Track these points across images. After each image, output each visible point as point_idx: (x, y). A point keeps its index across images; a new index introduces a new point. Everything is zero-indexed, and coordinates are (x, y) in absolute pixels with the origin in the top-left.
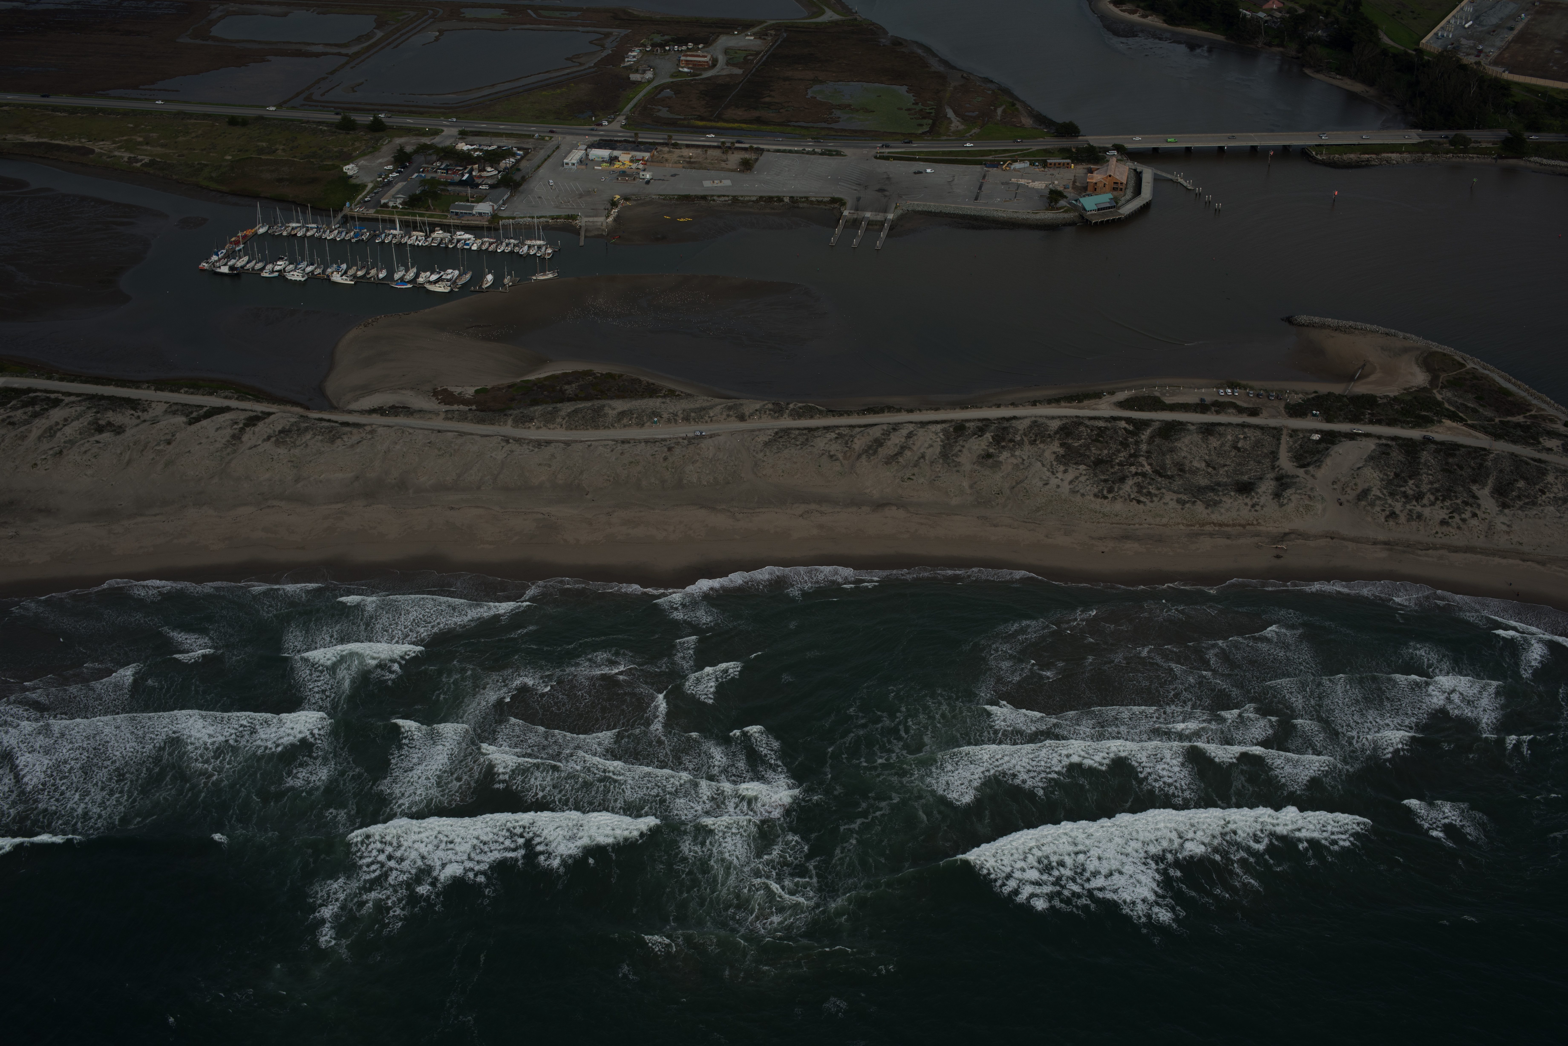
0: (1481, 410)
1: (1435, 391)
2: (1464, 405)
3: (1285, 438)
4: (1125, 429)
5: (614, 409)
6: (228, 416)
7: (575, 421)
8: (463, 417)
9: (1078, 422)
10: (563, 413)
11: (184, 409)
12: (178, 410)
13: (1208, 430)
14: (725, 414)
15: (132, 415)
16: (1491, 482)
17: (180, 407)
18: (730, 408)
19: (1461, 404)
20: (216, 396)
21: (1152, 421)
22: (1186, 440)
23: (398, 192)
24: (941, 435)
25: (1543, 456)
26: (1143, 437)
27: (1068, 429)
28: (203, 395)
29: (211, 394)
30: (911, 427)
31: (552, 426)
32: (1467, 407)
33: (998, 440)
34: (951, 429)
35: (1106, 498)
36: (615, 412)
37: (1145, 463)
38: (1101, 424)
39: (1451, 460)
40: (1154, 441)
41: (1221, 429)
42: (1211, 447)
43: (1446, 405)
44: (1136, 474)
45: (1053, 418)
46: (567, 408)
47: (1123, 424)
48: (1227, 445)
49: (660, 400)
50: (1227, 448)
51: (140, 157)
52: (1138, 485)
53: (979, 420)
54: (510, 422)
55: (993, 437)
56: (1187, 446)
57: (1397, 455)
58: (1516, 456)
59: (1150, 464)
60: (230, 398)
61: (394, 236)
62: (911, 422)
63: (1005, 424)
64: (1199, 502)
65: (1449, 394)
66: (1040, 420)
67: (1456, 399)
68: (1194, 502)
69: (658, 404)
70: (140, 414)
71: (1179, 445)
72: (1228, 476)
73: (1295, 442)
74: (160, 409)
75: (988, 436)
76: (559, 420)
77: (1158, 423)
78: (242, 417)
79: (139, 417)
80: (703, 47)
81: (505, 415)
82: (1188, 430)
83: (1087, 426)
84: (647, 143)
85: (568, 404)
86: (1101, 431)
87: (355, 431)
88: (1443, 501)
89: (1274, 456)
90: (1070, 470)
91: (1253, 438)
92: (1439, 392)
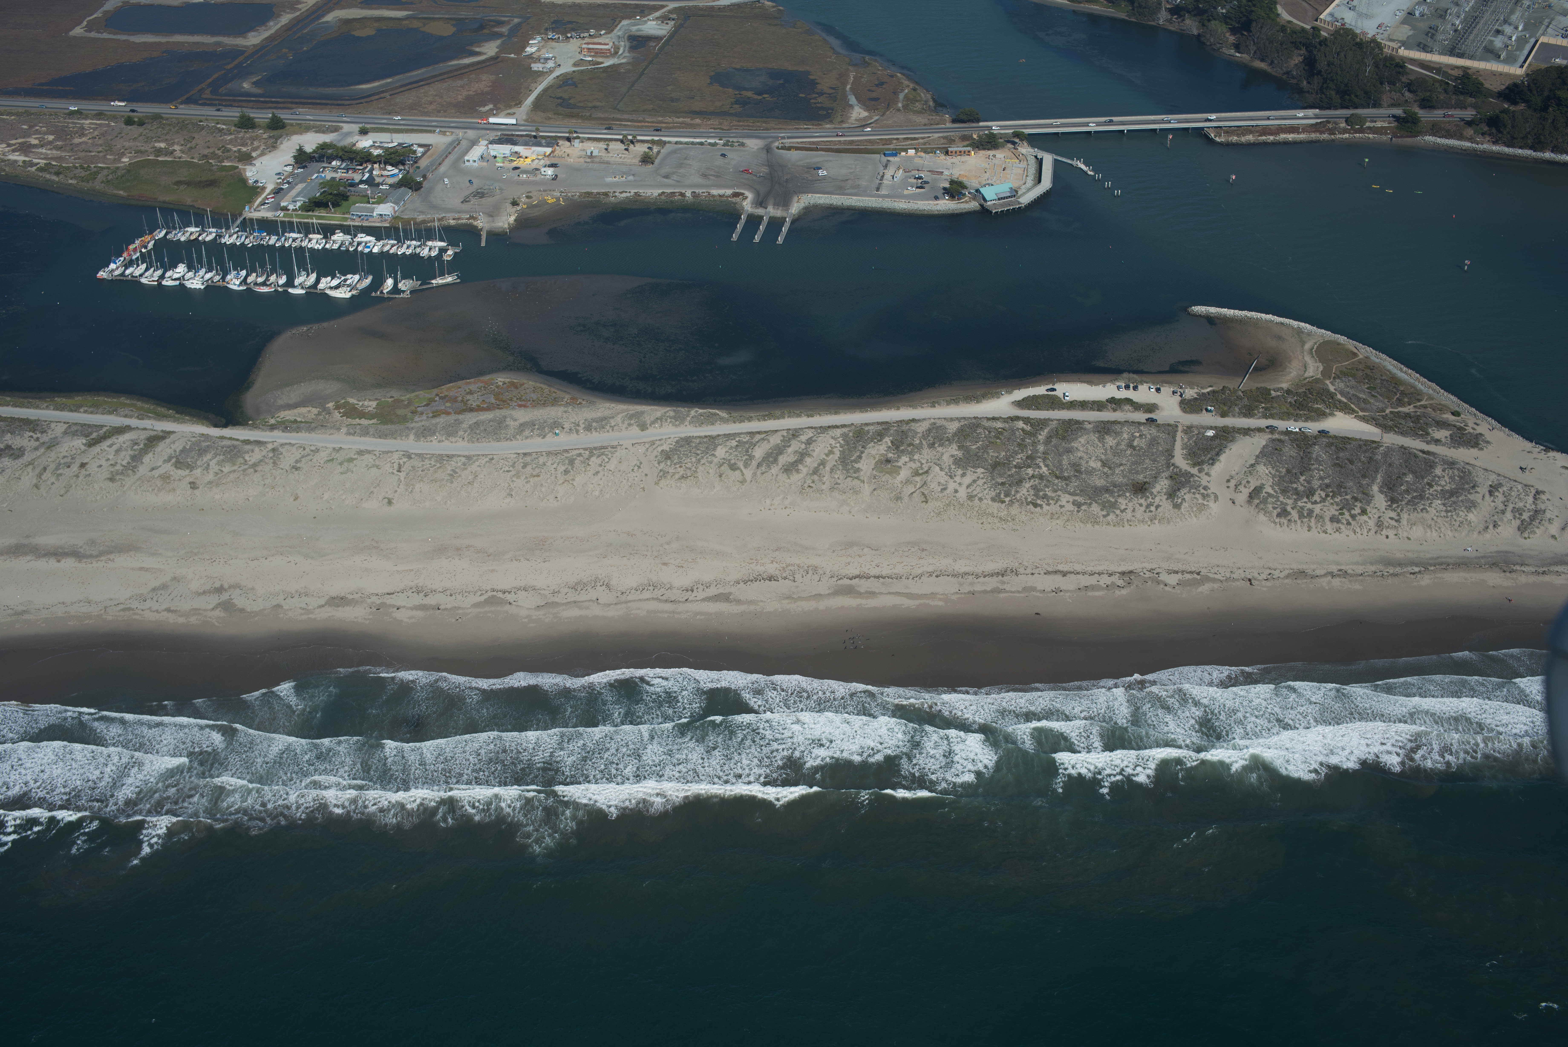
0: (1372, 401)
1: (1328, 382)
2: (1356, 396)
3: (1179, 435)
4: (1023, 429)
5: (515, 420)
6: (128, 436)
7: (476, 432)
8: (365, 432)
9: (978, 421)
10: (465, 426)
11: (84, 430)
12: (77, 431)
13: (1104, 429)
14: (626, 422)
15: (32, 437)
16: (1379, 478)
17: (79, 428)
18: (631, 417)
19: (1353, 395)
20: (117, 415)
21: (1049, 420)
22: (1082, 440)
23: (298, 195)
24: (840, 439)
25: (1432, 448)
26: (1040, 437)
27: (966, 431)
28: (103, 414)
29: (110, 413)
30: (810, 434)
32: (1359, 398)
33: (896, 445)
34: (851, 434)
35: (1003, 502)
36: (517, 423)
37: (1042, 465)
38: (999, 425)
39: (1341, 455)
40: (1051, 441)
41: (1117, 428)
42: (1108, 446)
43: (1339, 396)
44: (1033, 476)
45: (952, 420)
46: (470, 419)
47: (1021, 424)
48: (1123, 443)
49: (562, 409)
50: (1123, 446)
51: (36, 161)
52: (1034, 487)
53: (878, 423)
54: (412, 437)
55: (892, 442)
56: (1083, 446)
57: (1289, 451)
58: (1405, 449)
59: (1047, 466)
60: (131, 417)
61: (294, 240)
62: (812, 428)
63: (905, 428)
64: (1094, 505)
65: (1342, 385)
66: (939, 423)
67: (1348, 389)
68: (1090, 504)
69: (560, 414)
70: (39, 435)
71: (1076, 445)
72: (1124, 477)
73: (1190, 439)
74: (60, 429)
75: (887, 440)
76: (461, 433)
77: (1055, 422)
78: (143, 437)
79: (37, 439)
80: (606, 33)
81: (407, 428)
82: (1085, 429)
83: (985, 427)
84: (548, 137)
86: (999, 433)
87: (257, 449)
88: (1333, 497)
89: (1170, 454)
90: (969, 473)
91: (1148, 436)
92: (1332, 384)
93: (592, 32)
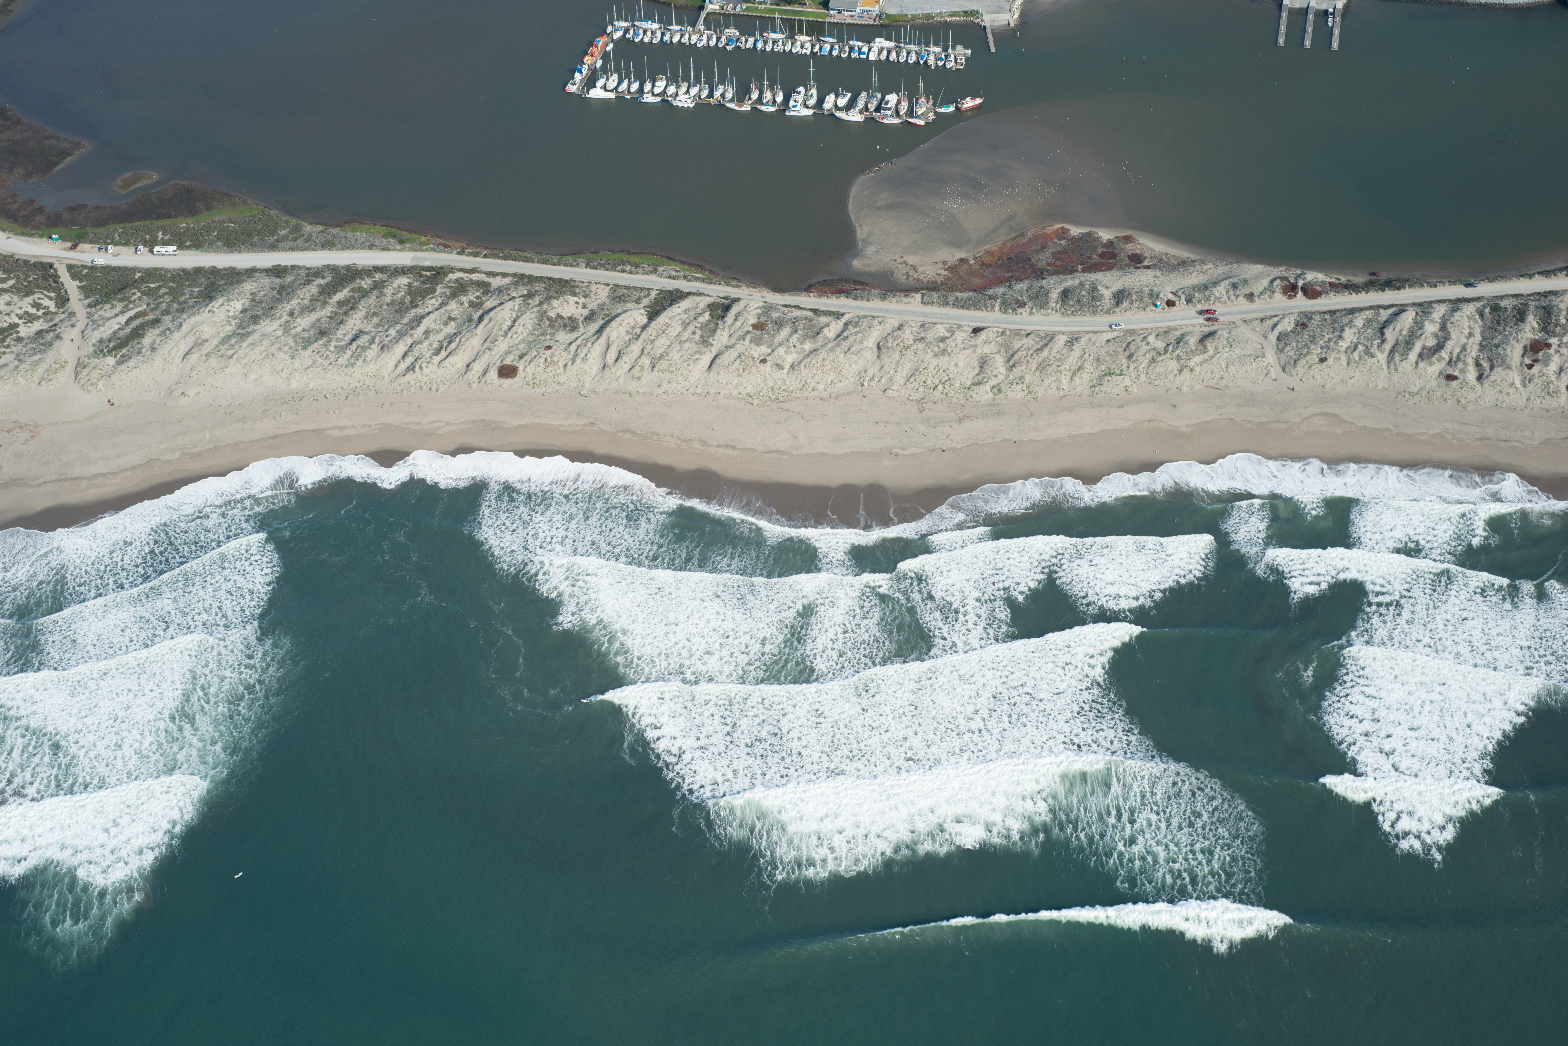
5: (1106, 288)
6: (685, 304)
10: (1052, 294)
12: (625, 296)
14: (1231, 293)
15: (577, 303)
17: (626, 292)
18: (1235, 285)
20: (659, 275)
24: (1477, 317)
30: (1443, 308)
31: (1047, 313)
33: (1542, 325)
34: (1487, 310)
36: (1110, 292)
46: (1055, 285)
49: (1149, 273)
53: (1513, 297)
54: (998, 308)
55: (1537, 320)
60: (679, 278)
61: (775, 42)
62: (1443, 301)
63: (1544, 303)
69: (1151, 280)
70: (584, 300)
74: (604, 293)
75: (1532, 318)
76: (1052, 305)
78: (702, 306)
79: (585, 306)
81: (991, 298)
85: (1053, 281)
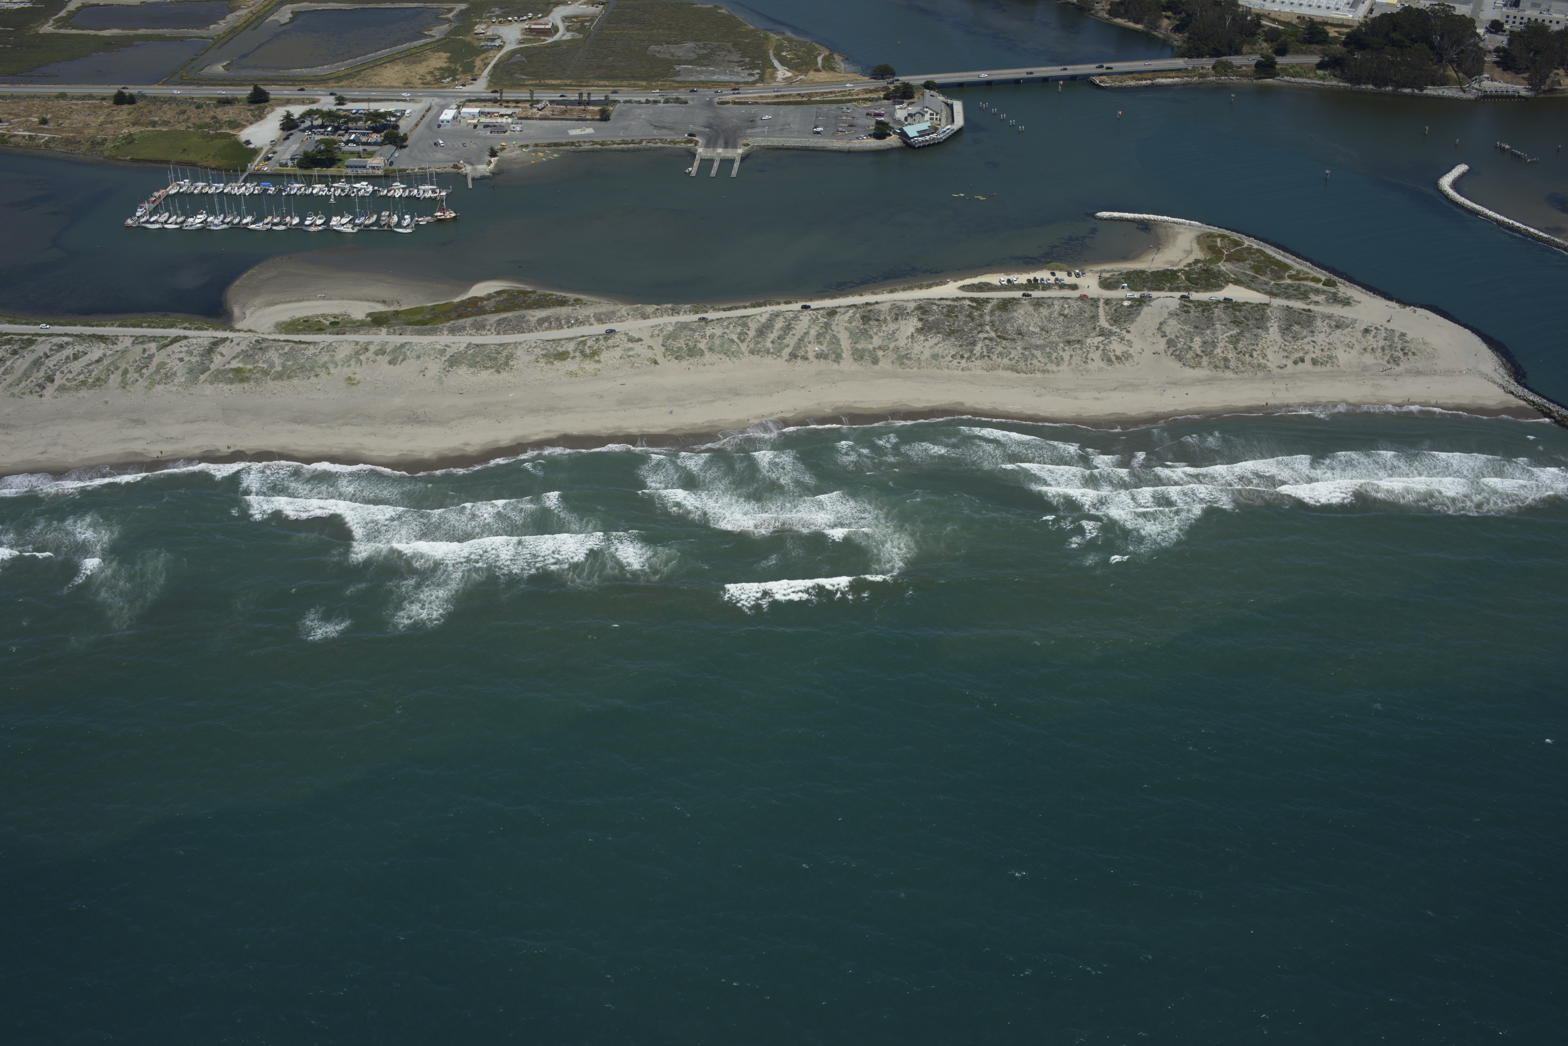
1: (1219, 264)
2: (1244, 273)
3: (1101, 305)
4: (969, 305)
5: (534, 317)
7: (502, 328)
8: (403, 331)
9: (931, 301)
10: (489, 323)
11: (150, 340)
13: (1038, 303)
14: (631, 314)
16: (1271, 329)
18: (633, 310)
19: (1242, 273)
21: (990, 299)
22: (1021, 312)
23: (295, 153)
25: (1312, 307)
26: (985, 311)
27: (923, 308)
30: (789, 315)
31: (484, 333)
32: (1247, 275)
33: (866, 320)
35: (962, 358)
37: (990, 330)
38: (949, 303)
39: (1238, 313)
40: (995, 313)
41: (1049, 302)
42: (1043, 315)
43: (1230, 274)
44: (985, 338)
45: (909, 301)
46: (494, 318)
48: (1055, 313)
50: (1055, 315)
51: (41, 135)
52: (987, 347)
53: (846, 306)
55: (862, 318)
56: (1022, 316)
57: (1194, 313)
58: (1292, 308)
59: (994, 331)
61: (299, 189)
62: (790, 311)
63: (870, 308)
65: (1231, 266)
66: (898, 304)
67: (1237, 269)
71: (1016, 315)
73: (1110, 309)
76: (488, 327)
77: (995, 300)
78: (205, 342)
79: (111, 349)
80: (543, 16)
81: (440, 327)
82: (1022, 304)
83: (938, 305)
84: (510, 100)
85: (491, 315)
86: (950, 308)
88: (1233, 344)
89: (1095, 319)
90: (930, 339)
91: (1076, 307)
92: (1223, 265)
93: (530, 15)
